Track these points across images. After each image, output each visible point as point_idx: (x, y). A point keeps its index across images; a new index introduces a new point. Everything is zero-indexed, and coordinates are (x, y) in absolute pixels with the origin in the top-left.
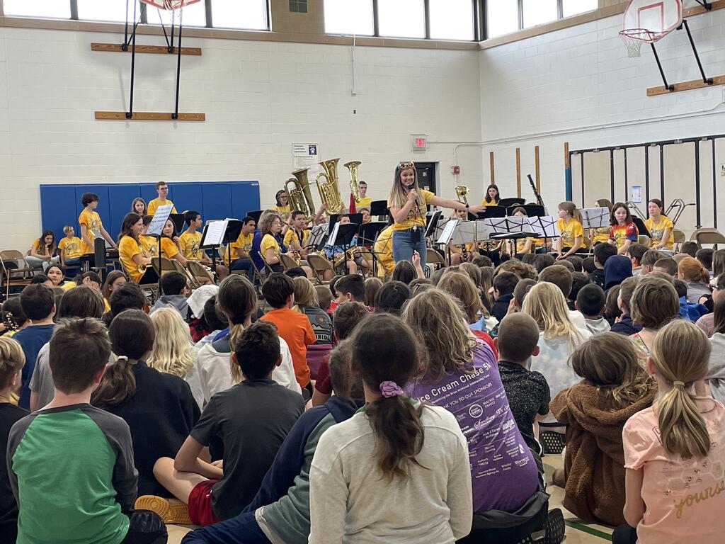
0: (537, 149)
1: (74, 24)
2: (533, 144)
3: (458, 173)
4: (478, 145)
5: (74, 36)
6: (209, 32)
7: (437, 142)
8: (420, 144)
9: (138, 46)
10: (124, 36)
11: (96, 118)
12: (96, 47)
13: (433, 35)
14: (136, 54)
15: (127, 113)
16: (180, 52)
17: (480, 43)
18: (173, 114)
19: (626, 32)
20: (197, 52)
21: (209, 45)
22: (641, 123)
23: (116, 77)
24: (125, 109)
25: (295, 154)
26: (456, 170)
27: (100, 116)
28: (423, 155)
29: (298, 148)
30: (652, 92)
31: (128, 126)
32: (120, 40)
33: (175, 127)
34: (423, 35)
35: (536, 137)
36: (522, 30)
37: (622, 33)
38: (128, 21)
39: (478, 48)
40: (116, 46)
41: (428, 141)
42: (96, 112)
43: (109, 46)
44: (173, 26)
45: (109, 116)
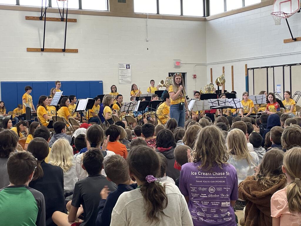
0: (232, 67)
1: (18, 7)
2: (231, 64)
3: (196, 78)
4: (205, 65)
5: (17, 13)
6: (81, 11)
7: (185, 64)
8: (178, 64)
9: (47, 18)
10: (41, 13)
11: (27, 51)
12: (27, 18)
13: (184, 14)
14: (46, 21)
15: (42, 49)
16: (67, 20)
17: (206, 18)
18: (63, 49)
19: (274, 13)
20: (75, 21)
21: (81, 18)
22: (281, 55)
23: (37, 32)
24: (41, 47)
25: (120, 68)
26: (195, 77)
27: (29, 50)
28: (179, 69)
29: (121, 66)
30: (286, 41)
31: (42, 55)
32: (39, 15)
33: (64, 55)
34: (179, 14)
35: (232, 61)
36: (226, 12)
37: (272, 14)
38: (43, 6)
39: (205, 20)
40: (37, 17)
41: (181, 63)
42: (27, 48)
43: (34, 17)
44: (64, 8)
45: (33, 50)
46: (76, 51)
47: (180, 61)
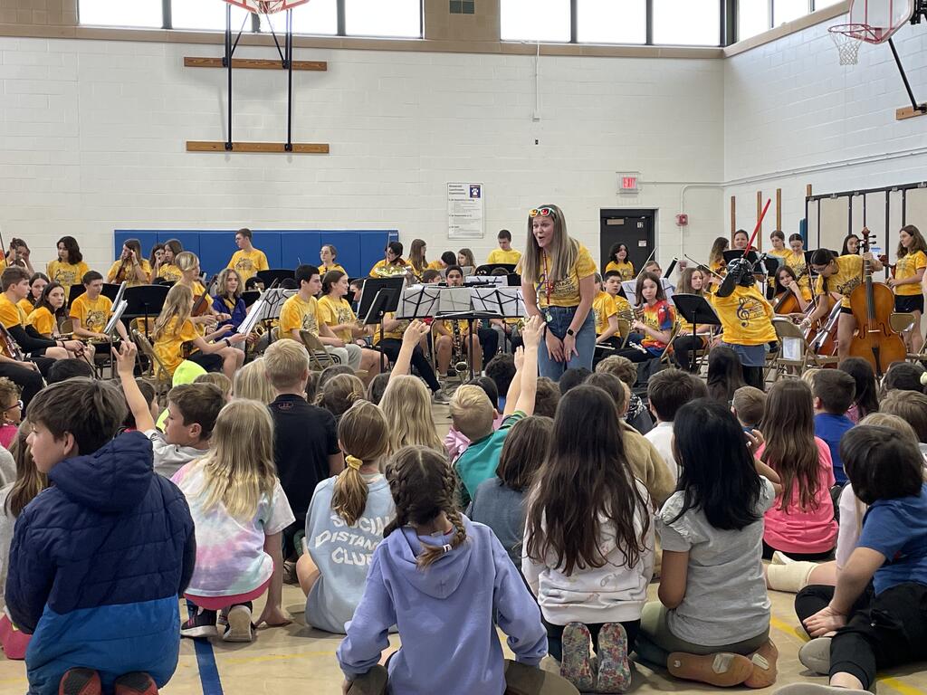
0: (779, 192)
2: (775, 185)
3: (685, 223)
4: (719, 187)
6: (342, 41)
7: (654, 183)
9: (237, 60)
10: (224, 47)
11: (188, 150)
12: (189, 62)
13: (658, 40)
15: (225, 143)
17: (725, 49)
20: (322, 67)
21: (338, 59)
22: (889, 158)
24: (222, 138)
25: (451, 197)
26: (683, 220)
27: (193, 147)
28: (635, 199)
29: (455, 189)
30: (902, 115)
31: (227, 159)
32: (219, 52)
33: (290, 161)
35: (778, 176)
38: (231, 30)
39: (723, 56)
40: (216, 60)
41: (641, 181)
42: (187, 142)
43: (206, 60)
45: (204, 148)
46: (323, 149)
47: (636, 176)
